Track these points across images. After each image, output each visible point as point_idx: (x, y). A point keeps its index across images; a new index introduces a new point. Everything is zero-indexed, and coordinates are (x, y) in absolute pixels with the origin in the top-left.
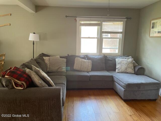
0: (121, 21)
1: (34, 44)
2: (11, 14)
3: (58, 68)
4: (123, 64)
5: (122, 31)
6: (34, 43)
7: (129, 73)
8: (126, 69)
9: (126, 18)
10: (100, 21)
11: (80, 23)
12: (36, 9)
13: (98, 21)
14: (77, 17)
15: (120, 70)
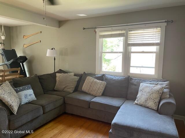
0: (157, 27)
1: (55, 60)
2: (41, 32)
3: (64, 86)
4: (145, 92)
5: (159, 41)
6: (55, 58)
7: (150, 108)
8: (146, 101)
9: (165, 22)
10: (125, 30)
11: (100, 35)
12: (59, 24)
13: (122, 30)
14: (96, 28)
15: (139, 101)
